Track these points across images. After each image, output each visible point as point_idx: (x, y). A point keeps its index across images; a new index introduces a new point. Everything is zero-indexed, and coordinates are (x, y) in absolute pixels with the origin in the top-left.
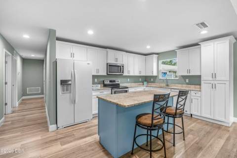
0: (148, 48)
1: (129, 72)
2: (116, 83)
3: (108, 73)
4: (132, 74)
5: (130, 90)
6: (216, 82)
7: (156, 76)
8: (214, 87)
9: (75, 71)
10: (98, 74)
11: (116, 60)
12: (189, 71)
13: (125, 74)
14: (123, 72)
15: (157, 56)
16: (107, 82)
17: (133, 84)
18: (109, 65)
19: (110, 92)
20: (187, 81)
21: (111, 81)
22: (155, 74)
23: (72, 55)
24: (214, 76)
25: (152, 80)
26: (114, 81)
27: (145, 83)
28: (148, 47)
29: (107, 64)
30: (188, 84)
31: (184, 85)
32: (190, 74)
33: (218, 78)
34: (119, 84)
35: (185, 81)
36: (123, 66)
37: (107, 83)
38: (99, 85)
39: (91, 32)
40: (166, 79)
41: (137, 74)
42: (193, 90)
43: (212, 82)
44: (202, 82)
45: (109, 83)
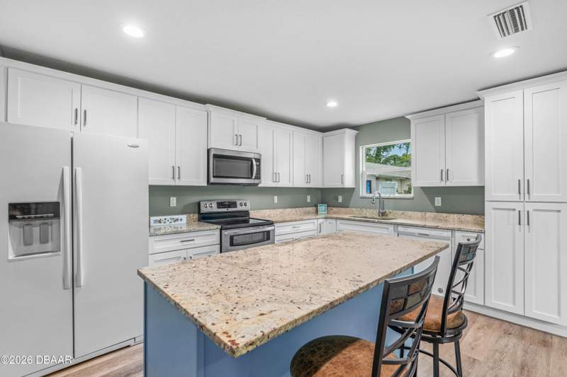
0: (332, 108)
1: (276, 176)
2: (239, 208)
3: (212, 180)
4: (284, 183)
5: (280, 231)
6: (529, 207)
7: (352, 190)
8: (524, 219)
9: (79, 170)
10: (178, 183)
11: (238, 139)
12: (445, 174)
13: (266, 181)
14: (258, 177)
15: (354, 132)
16: (210, 207)
17: (288, 210)
18: (215, 156)
19: (216, 239)
20: (438, 201)
21: (220, 205)
22: (349, 183)
23: (80, 117)
24: (524, 188)
25: (340, 200)
26: (233, 204)
27: (322, 208)
28: (332, 104)
29: (208, 151)
30: (438, 210)
31: (428, 214)
32: (449, 184)
33: (535, 195)
34: (247, 213)
35: (433, 202)
36: (258, 160)
37: (209, 210)
38: (184, 217)
39: (134, 30)
40: (380, 198)
41: (300, 183)
42: (459, 230)
43: (519, 207)
44: (488, 206)
45: (215, 209)
